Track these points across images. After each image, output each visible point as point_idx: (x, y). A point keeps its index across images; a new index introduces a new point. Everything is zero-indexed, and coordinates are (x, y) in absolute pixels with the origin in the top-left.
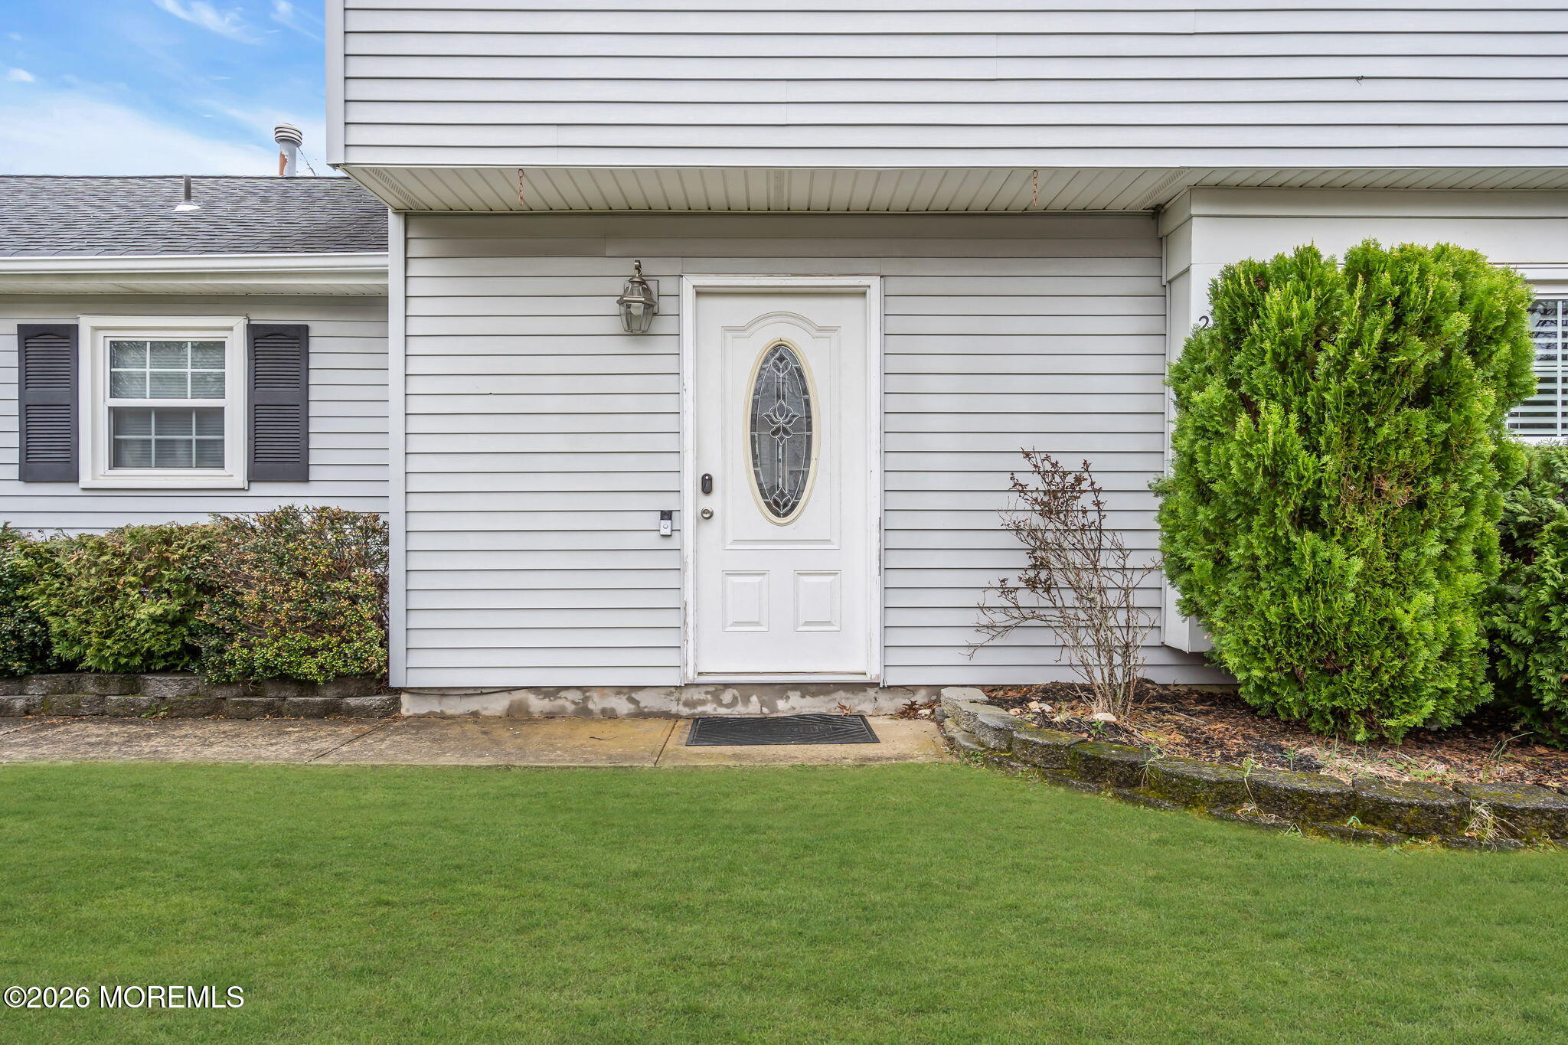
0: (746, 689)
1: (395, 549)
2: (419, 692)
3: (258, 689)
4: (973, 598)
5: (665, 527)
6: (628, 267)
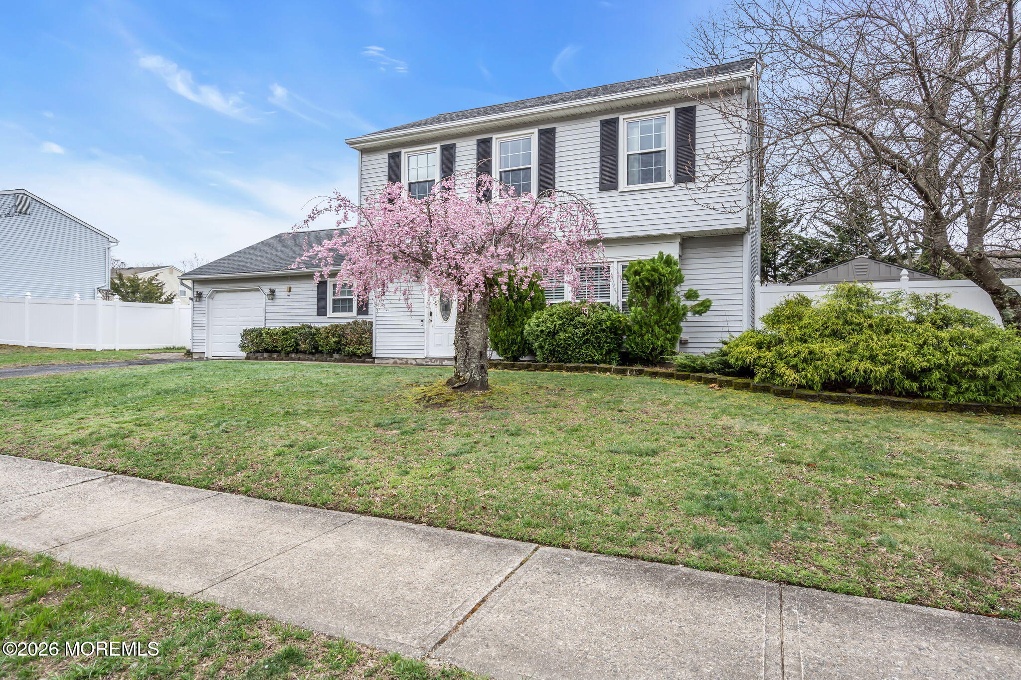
0: (437, 359)
1: (374, 328)
2: (378, 358)
3: (351, 357)
5: (421, 323)
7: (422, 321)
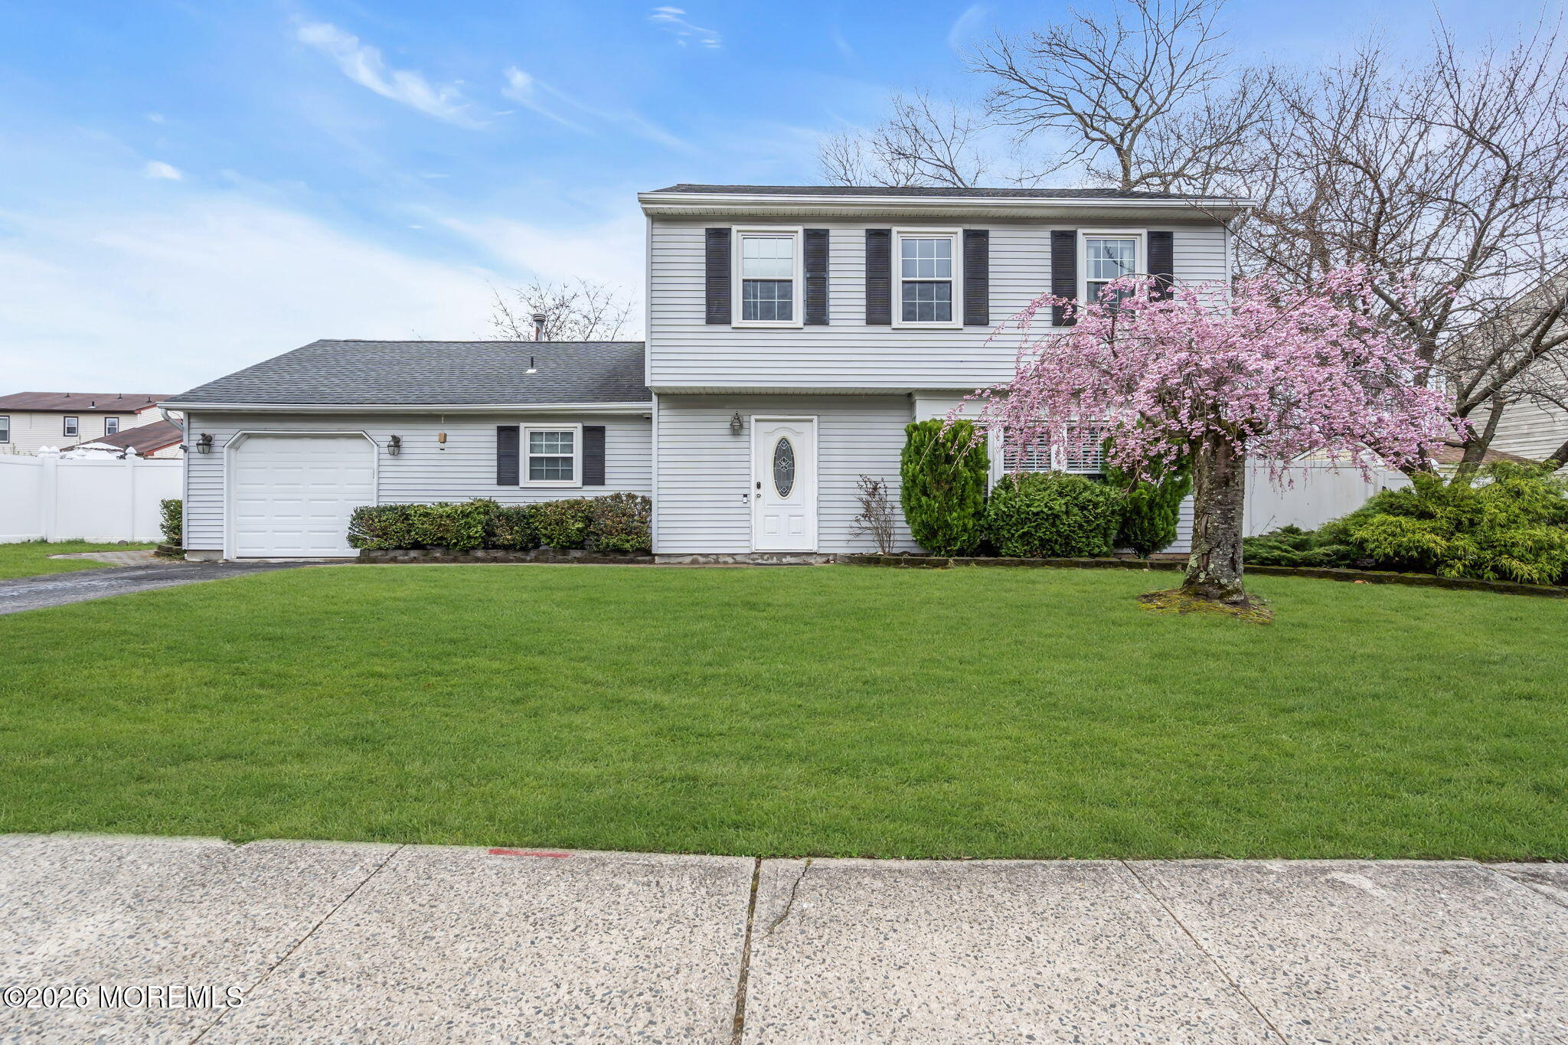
0: (772, 554)
1: (653, 507)
2: (661, 555)
3: (610, 553)
4: (847, 524)
5: (745, 500)
6: (734, 412)
7: (745, 496)
